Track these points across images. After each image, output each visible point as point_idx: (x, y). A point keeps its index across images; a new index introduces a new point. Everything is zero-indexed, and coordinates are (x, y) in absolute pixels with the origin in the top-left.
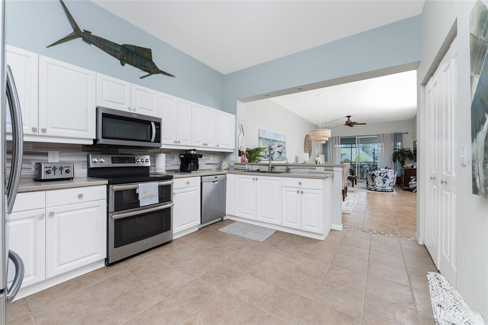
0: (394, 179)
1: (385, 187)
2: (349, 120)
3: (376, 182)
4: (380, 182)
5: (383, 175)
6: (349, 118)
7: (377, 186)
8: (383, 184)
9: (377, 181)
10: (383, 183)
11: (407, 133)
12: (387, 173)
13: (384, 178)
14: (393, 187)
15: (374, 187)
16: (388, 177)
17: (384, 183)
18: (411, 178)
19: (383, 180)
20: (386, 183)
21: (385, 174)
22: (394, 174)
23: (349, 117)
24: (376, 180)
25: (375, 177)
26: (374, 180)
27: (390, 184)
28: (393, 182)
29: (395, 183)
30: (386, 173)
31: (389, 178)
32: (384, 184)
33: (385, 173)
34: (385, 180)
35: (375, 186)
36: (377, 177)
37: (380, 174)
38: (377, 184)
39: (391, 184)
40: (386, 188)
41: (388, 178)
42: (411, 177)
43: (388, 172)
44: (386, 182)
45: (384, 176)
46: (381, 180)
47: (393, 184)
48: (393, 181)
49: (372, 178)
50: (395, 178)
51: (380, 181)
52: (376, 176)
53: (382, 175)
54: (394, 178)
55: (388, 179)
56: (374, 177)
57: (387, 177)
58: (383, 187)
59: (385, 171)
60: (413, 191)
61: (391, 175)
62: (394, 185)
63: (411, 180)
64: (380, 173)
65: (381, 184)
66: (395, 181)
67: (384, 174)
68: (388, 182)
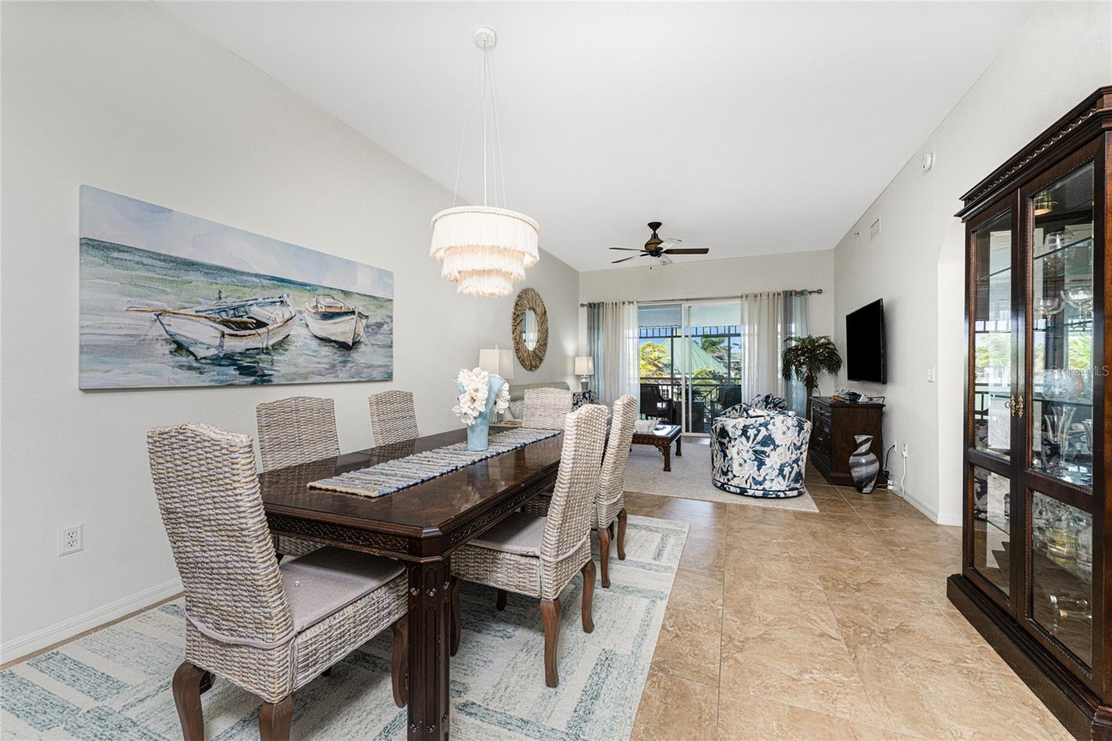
0: (799, 448)
1: (765, 479)
2: (655, 236)
3: (731, 459)
4: (745, 461)
5: (756, 436)
6: (655, 230)
7: (735, 476)
8: (756, 468)
9: (735, 456)
10: (756, 463)
11: (820, 292)
12: (769, 427)
13: (758, 448)
14: (796, 480)
15: (728, 480)
16: (774, 443)
17: (761, 464)
18: (858, 441)
19: (755, 452)
20: (768, 466)
21: (763, 429)
22: (799, 432)
23: (655, 226)
24: (732, 452)
25: (730, 442)
26: (728, 451)
27: (781, 470)
28: (796, 461)
29: (802, 464)
30: (765, 425)
31: (776, 447)
32: (759, 470)
33: (761, 425)
34: (764, 452)
35: (730, 475)
36: (736, 439)
37: (744, 432)
38: (736, 468)
39: (787, 470)
40: (767, 485)
41: (772, 447)
42: (856, 437)
43: (774, 424)
44: (767, 460)
45: (760, 438)
46: (748, 451)
47: (796, 469)
48: (794, 457)
49: (722, 444)
50: (805, 447)
51: (746, 456)
52: (730, 438)
53: (751, 432)
54: (798, 444)
55: (774, 449)
56: (725, 441)
57: (768, 441)
58: (757, 478)
59: (761, 420)
60: (865, 490)
61: (784, 433)
62: (799, 474)
63: (857, 446)
64: (745, 426)
65: (750, 469)
66: (805, 455)
67: (759, 431)
68: (774, 460)
